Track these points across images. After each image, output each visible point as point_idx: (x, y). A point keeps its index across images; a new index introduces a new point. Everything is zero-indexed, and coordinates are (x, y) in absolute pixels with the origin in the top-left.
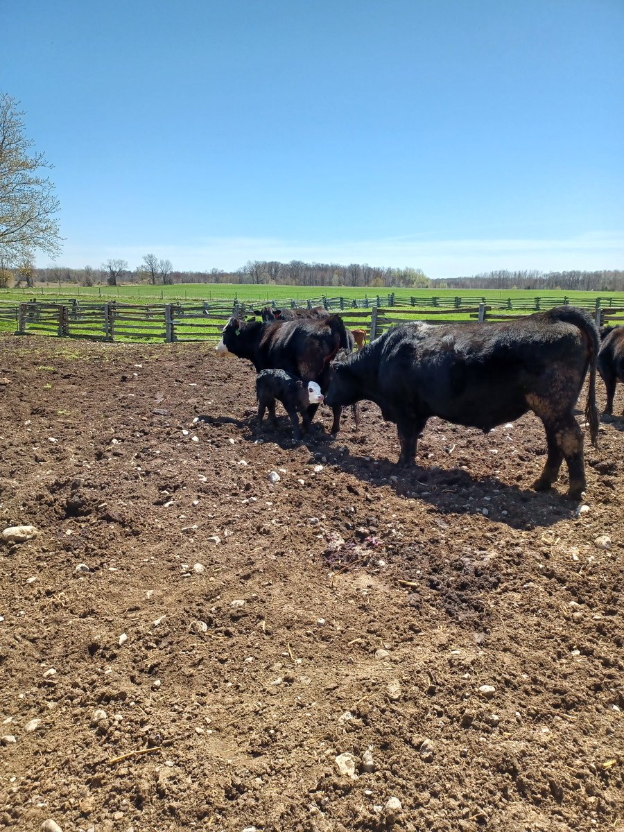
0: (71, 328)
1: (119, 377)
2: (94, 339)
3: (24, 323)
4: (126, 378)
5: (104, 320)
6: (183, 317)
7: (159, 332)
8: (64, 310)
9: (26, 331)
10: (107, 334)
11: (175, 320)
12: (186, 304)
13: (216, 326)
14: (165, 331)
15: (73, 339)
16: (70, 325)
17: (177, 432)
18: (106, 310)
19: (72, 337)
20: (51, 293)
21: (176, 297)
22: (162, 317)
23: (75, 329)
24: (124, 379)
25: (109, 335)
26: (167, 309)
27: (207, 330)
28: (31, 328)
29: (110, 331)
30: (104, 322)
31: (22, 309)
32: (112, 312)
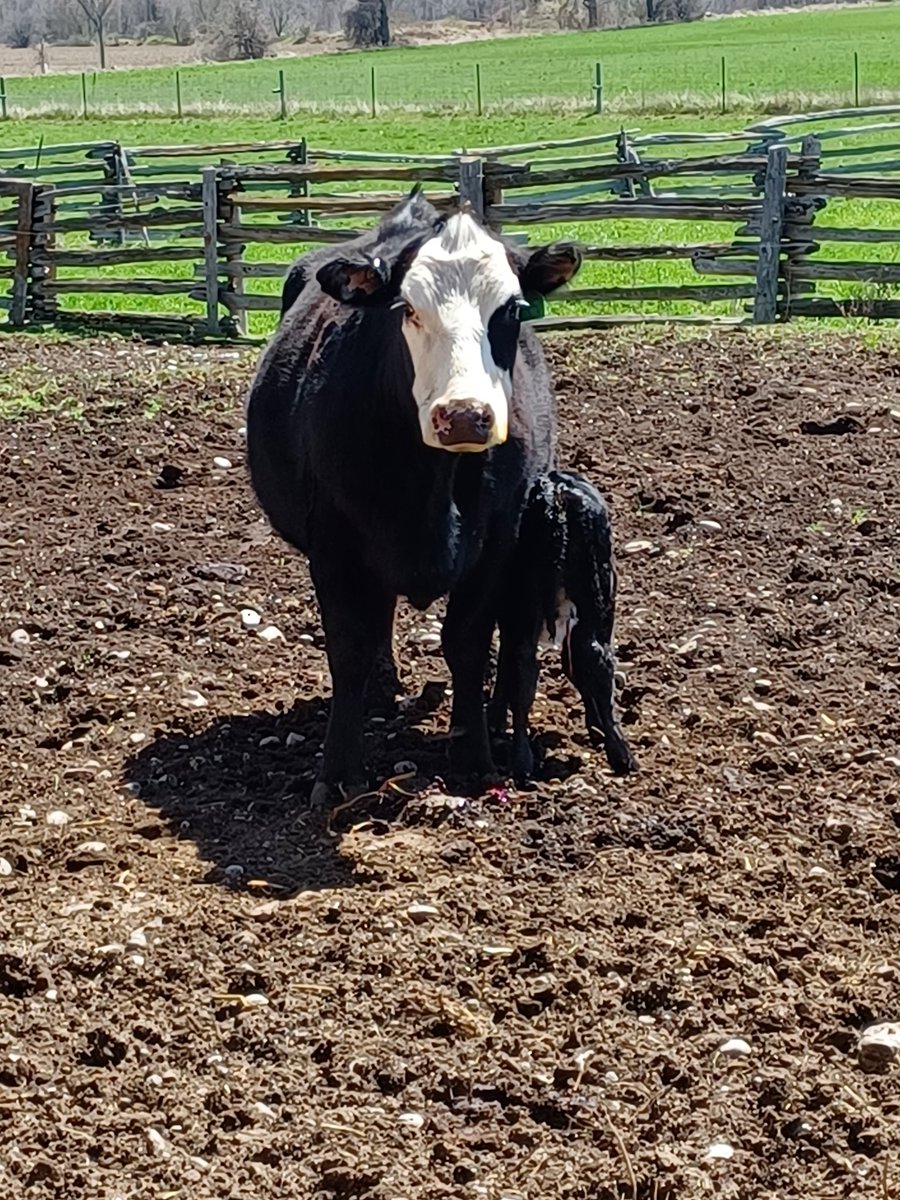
0: (63, 288)
1: (152, 474)
2: (152, 331)
4: (178, 473)
5: (200, 243)
6: (533, 214)
8: (36, 204)
10: (212, 310)
12: (663, 142)
13: (678, 253)
15: (65, 337)
16: (63, 273)
17: (225, 615)
18: (210, 199)
19: (65, 329)
20: (45, 108)
21: (673, 98)
23: (80, 288)
24: (172, 478)
25: (222, 311)
26: (466, 184)
27: (644, 274)
29: (225, 294)
30: (200, 253)
32: (232, 205)
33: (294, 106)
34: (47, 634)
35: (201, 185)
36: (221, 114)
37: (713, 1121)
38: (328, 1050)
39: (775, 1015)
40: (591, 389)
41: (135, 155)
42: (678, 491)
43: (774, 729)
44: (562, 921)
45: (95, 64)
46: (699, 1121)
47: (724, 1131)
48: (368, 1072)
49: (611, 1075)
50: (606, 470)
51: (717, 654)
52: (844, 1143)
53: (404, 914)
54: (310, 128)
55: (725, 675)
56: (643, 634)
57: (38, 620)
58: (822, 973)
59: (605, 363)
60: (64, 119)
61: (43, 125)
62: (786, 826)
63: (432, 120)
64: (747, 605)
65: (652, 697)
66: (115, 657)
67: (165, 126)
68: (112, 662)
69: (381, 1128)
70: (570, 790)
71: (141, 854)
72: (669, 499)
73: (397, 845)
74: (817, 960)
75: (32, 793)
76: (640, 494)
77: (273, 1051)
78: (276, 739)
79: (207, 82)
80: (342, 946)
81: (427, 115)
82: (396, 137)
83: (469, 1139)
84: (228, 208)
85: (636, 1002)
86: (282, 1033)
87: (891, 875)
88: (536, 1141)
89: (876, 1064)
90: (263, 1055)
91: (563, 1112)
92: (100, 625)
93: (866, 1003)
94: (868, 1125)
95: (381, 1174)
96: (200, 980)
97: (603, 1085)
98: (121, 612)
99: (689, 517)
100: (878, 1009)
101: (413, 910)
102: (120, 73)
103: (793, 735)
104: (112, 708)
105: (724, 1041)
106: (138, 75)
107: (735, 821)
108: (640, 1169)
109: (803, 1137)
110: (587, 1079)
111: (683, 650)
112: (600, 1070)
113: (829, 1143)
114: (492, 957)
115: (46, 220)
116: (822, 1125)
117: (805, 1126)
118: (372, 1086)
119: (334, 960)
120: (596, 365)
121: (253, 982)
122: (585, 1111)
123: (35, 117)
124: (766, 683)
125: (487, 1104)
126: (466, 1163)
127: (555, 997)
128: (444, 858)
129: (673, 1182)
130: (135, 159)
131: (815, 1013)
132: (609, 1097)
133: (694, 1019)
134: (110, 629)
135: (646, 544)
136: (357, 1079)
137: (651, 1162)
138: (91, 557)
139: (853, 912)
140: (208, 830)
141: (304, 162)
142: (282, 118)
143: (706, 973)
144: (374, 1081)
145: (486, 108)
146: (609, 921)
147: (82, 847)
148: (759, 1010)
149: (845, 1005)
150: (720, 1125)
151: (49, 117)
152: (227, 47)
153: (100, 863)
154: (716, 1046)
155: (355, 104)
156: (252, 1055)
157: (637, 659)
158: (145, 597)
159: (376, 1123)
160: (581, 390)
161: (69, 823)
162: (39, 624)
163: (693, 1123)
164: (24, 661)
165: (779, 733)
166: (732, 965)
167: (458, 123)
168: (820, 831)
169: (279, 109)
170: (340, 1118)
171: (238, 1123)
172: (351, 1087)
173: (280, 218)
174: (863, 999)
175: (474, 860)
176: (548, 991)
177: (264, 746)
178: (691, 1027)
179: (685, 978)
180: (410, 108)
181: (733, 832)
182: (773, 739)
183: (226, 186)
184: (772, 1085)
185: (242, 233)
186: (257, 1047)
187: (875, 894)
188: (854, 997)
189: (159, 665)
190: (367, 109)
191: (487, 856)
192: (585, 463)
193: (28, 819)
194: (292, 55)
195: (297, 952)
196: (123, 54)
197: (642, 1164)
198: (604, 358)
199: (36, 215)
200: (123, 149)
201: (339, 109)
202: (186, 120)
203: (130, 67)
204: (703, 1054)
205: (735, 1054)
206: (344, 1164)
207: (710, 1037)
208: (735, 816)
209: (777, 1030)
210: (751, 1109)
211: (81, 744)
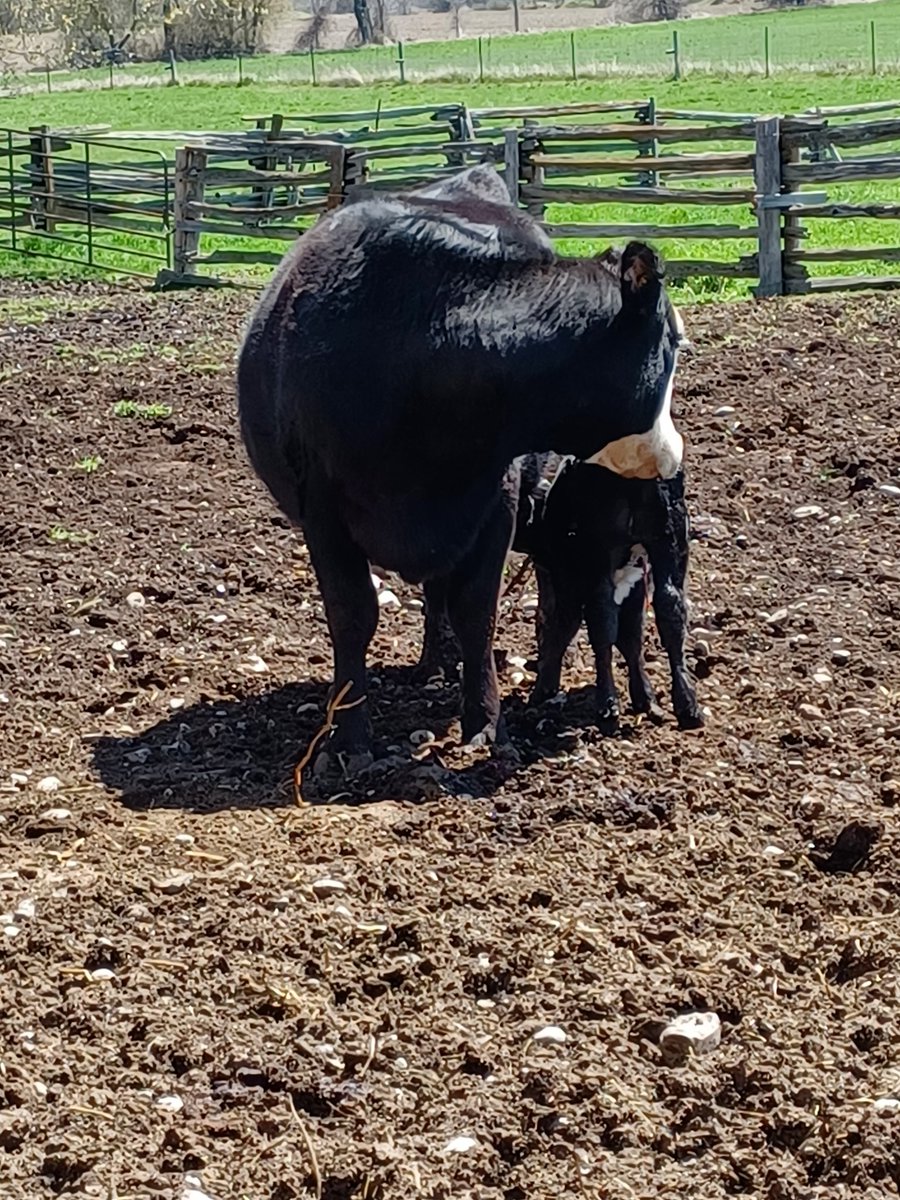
3: (194, 235)
6: (830, 173)
7: (729, 251)
8: (348, 166)
9: (200, 271)
11: (801, 191)
14: (751, 246)
18: (512, 160)
22: (744, 182)
26: (762, 143)
28: (220, 257)
31: (186, 170)
32: (534, 166)
33: (687, 67)
34: (163, 597)
35: (503, 146)
36: (615, 76)
37: (463, 1113)
38: (143, 1028)
39: (599, 1002)
40: (844, 351)
41: (480, 116)
42: (874, 455)
43: (821, 701)
44: (461, 899)
45: (509, 27)
46: (449, 1113)
47: (473, 1124)
48: (164, 1052)
49: (401, 1062)
50: (816, 434)
51: (809, 623)
52: (596, 1139)
53: (309, 889)
54: (700, 89)
55: (809, 645)
56: (754, 602)
57: (157, 584)
58: (683, 957)
59: (876, 324)
60: (460, 82)
61: (437, 88)
62: (760, 803)
63: (825, 80)
64: (874, 573)
65: (722, 667)
66: (211, 621)
67: (557, 87)
68: (207, 626)
69: (132, 1111)
70: (571, 762)
71: (107, 822)
72: (863, 463)
73: (365, 816)
74: (679, 945)
75: (43, 757)
76: (833, 458)
77: (89, 1028)
78: (315, 706)
79: (619, 43)
80: (223, 921)
81: (821, 74)
82: (784, 97)
83: (213, 1125)
84: (530, 168)
85: (476, 985)
86: (104, 1010)
87: (825, 856)
88: (282, 1128)
89: (676, 1056)
90: (79, 1032)
91: (325, 1099)
92: (221, 588)
93: (703, 992)
94: (624, 1121)
95: (95, 1161)
96: (61, 953)
97: (390, 1072)
98: (251, 575)
99: (870, 481)
100: (714, 997)
101: (318, 884)
102: (534, 36)
103: (840, 708)
104: (172, 673)
105: (539, 1029)
106: (552, 38)
107: (708, 797)
108: (354, 1162)
109: (559, 1132)
110: (376, 1066)
111: (772, 619)
112: (389, 1056)
113: (582, 1138)
114: (366, 935)
115: (358, 182)
116: (579, 1119)
117: (563, 1120)
118: (166, 1067)
119: (214, 935)
120: (866, 326)
121: (108, 956)
122: (350, 1099)
123: (432, 81)
124: (845, 653)
125: (248, 1089)
126: (197, 1150)
127: (404, 977)
128: (397, 831)
129: (383, 1176)
130: (481, 121)
131: (641, 1001)
132: (395, 1085)
133: (524, 1005)
134: (233, 593)
135: (815, 509)
136: (150, 1059)
137: (368, 1155)
138: (258, 519)
139: (772, 895)
140: (190, 799)
141: (652, 123)
142: (675, 79)
143: (568, 955)
144: (169, 1062)
145: (880, 67)
146: (515, 900)
147: (45, 815)
148: (584, 996)
149: (679, 994)
150: (470, 1117)
151: (445, 80)
152: (642, 9)
153: (60, 830)
154: (530, 1033)
155: (748, 64)
156: (67, 1032)
157: (727, 628)
158: (290, 560)
159: (127, 1107)
160: (833, 351)
161: (60, 788)
162: (156, 587)
163: (443, 1115)
164: (120, 624)
165: (826, 706)
166: (592, 949)
167: (849, 82)
168: (795, 809)
169: (673, 70)
170: (92, 1101)
171: (6, 1102)
172: (144, 1068)
173: (627, 179)
174: (701, 986)
175: (427, 834)
176: (398, 971)
177: (301, 713)
178: (521, 1013)
179: (546, 961)
180: (804, 67)
181: (703, 809)
182: (817, 712)
183: (528, 146)
184: (537, 1076)
185: (543, 193)
186: (74, 1024)
187: (805, 876)
188: (692, 984)
189: (251, 630)
190: (761, 70)
191: (442, 829)
192: (795, 427)
193: (17, 785)
194: (706, 16)
195: (180, 926)
196: (539, 17)
197: (357, 1157)
198: (875, 319)
199: (348, 177)
200: (468, 111)
201: (732, 69)
202: (579, 82)
203: (544, 30)
204: (516, 1041)
205: (547, 1043)
206: (66, 1149)
207: (530, 1023)
208: (708, 792)
209: (600, 1018)
210: (514, 1101)
211: (124, 709)
